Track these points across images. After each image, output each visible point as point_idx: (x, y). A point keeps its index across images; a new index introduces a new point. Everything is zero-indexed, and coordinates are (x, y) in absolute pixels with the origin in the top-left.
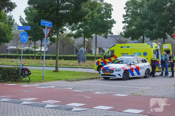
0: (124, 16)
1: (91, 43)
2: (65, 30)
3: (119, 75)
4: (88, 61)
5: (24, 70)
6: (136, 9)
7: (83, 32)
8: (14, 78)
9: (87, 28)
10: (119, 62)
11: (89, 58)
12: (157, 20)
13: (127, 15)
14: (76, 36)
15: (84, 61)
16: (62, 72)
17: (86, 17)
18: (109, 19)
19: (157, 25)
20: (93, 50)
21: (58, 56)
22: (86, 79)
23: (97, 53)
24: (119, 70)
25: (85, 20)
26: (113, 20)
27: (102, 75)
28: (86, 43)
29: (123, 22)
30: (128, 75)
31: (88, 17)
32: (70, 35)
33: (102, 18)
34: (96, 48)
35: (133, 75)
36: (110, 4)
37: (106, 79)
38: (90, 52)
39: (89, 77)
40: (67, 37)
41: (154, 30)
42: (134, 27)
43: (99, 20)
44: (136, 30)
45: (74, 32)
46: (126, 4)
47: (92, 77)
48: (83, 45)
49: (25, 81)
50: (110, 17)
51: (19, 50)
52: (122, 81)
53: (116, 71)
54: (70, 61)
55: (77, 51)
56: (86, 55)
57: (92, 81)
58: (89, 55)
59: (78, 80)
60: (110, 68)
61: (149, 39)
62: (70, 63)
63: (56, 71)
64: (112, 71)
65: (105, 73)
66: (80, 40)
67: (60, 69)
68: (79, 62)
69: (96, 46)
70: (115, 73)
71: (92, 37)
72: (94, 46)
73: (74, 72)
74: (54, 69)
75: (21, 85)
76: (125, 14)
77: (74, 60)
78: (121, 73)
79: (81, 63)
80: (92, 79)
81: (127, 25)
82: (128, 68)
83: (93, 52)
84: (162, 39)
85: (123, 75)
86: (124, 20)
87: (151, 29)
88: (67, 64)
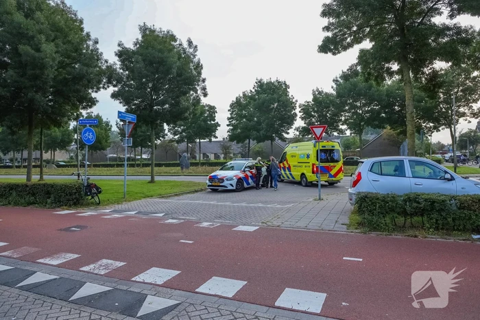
0: (229, 119)
1: (195, 148)
2: (167, 135)
3: (231, 185)
4: (191, 168)
5: (90, 187)
6: (241, 110)
7: (186, 137)
8: (73, 200)
9: (189, 132)
10: (228, 169)
11: (193, 164)
12: (264, 121)
13: (232, 118)
14: (178, 142)
15: (187, 168)
16: (160, 182)
17: (187, 115)
18: (213, 122)
19: (264, 126)
20: (198, 156)
21: (154, 162)
22: (188, 193)
23: (202, 159)
24: (231, 179)
25: (186, 119)
26: (217, 123)
27: (209, 186)
28: (189, 149)
29: (228, 125)
30: (243, 184)
31: (190, 114)
32: (171, 141)
33: (205, 121)
34: (200, 153)
35: (248, 184)
36: (214, 107)
37: (215, 191)
38: (194, 158)
39: (193, 189)
40: (169, 142)
41: (262, 132)
42: (239, 131)
43: (203, 123)
44: (241, 133)
45: (176, 137)
46: (231, 106)
47: (196, 188)
48: (187, 152)
49: (92, 203)
50: (214, 120)
51: (119, 157)
52: (236, 194)
53: (227, 180)
54: (172, 168)
55: (180, 156)
56: (190, 161)
57: (196, 195)
58: (194, 161)
59: (176, 195)
60: (219, 177)
61: (255, 141)
62: (172, 170)
63: (152, 181)
64: (222, 180)
65: (213, 184)
66: (183, 146)
67: (157, 178)
68: (182, 168)
69: (200, 151)
70: (226, 183)
71: (196, 142)
72: (198, 151)
73: (174, 181)
74: (149, 178)
75: (82, 211)
76: (230, 116)
77: (178, 166)
78: (234, 182)
79: (184, 170)
80: (196, 191)
81: (231, 128)
82: (242, 175)
83: (198, 158)
84: (270, 141)
85: (237, 185)
86: (228, 123)
87: (258, 131)
88: (168, 171)
